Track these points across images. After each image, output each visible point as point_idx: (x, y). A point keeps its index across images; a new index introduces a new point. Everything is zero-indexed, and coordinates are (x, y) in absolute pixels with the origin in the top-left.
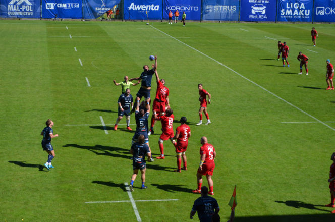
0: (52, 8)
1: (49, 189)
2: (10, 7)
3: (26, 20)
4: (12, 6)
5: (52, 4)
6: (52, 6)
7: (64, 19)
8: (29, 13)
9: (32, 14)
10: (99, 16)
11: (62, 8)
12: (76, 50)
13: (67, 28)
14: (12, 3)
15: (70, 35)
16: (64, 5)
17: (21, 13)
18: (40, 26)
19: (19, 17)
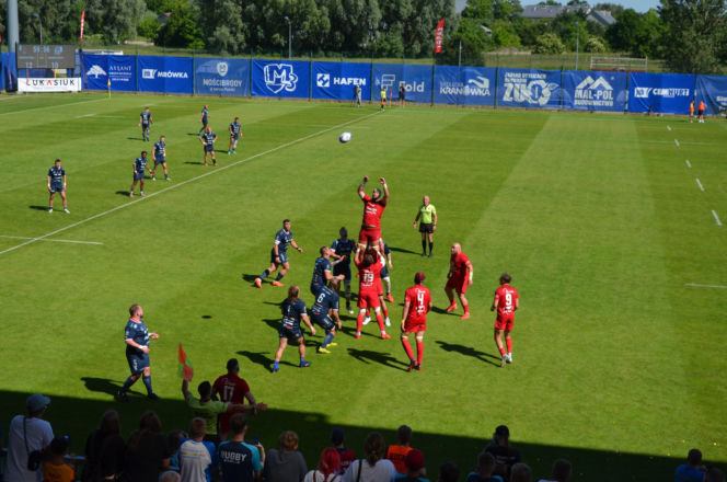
0: (645, 95)
1: (676, 384)
2: (579, 93)
3: (601, 115)
4: (581, 92)
5: (645, 89)
6: (643, 92)
7: (662, 114)
8: (607, 104)
9: (611, 104)
10: (722, 111)
11: (660, 97)
12: (689, 165)
13: (670, 129)
14: (581, 86)
15: (676, 141)
16: (665, 92)
17: (596, 103)
18: (626, 124)
19: (592, 109)
